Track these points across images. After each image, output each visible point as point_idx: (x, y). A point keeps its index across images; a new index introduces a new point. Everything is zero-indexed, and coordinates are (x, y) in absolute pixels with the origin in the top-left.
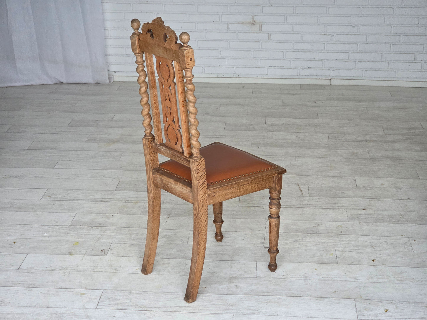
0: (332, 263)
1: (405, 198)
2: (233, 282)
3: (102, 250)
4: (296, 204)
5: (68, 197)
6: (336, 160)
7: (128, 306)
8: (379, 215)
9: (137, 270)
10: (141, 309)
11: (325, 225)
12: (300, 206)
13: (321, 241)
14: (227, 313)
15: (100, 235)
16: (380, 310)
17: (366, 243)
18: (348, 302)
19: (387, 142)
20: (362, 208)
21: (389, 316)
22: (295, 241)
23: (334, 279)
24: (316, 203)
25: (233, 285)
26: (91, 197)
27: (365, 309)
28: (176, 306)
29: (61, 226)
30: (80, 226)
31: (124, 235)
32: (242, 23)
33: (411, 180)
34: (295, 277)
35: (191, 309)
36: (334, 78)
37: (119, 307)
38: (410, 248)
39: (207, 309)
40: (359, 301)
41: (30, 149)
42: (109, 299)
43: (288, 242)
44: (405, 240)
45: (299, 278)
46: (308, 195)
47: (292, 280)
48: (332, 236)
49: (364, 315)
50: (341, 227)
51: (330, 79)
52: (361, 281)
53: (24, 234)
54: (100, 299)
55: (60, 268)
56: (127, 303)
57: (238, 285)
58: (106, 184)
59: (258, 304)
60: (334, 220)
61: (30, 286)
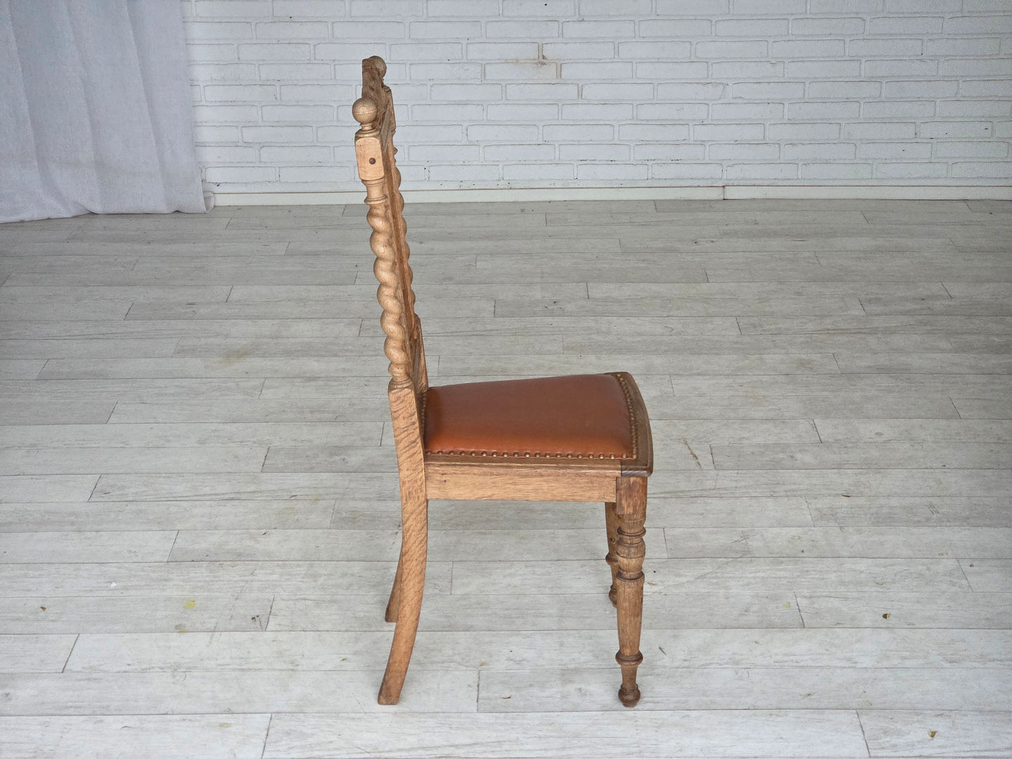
0: (791, 626)
1: (935, 465)
2: (571, 681)
3: (253, 618)
4: (687, 489)
5: (152, 492)
6: (765, 379)
7: (337, 749)
8: (881, 507)
9: (342, 662)
10: (367, 755)
11: (762, 536)
12: (698, 493)
13: (758, 574)
15: (242, 581)
16: (918, 733)
17: (863, 575)
18: (843, 716)
19: (874, 331)
20: (844, 492)
21: (940, 747)
22: (698, 578)
23: (801, 664)
24: (734, 484)
25: (571, 688)
26: (207, 490)
27: (885, 733)
28: (446, 743)
29: (147, 565)
30: (193, 561)
31: (299, 580)
32: (515, 61)
33: (943, 423)
34: (711, 664)
35: (483, 749)
36: (730, 183)
38: (964, 582)
39: (521, 747)
40: (867, 714)
41: (43, 379)
42: (288, 733)
43: (684, 580)
44: (950, 564)
45: (720, 665)
46: (712, 467)
47: (706, 671)
48: (782, 563)
49: (883, 745)
50: (799, 541)
51: (724, 187)
52: (864, 665)
53: (62, 587)
54: (267, 735)
55: (163, 666)
57: (583, 686)
58: (236, 457)
59: (636, 732)
60: (782, 524)
61: (99, 712)
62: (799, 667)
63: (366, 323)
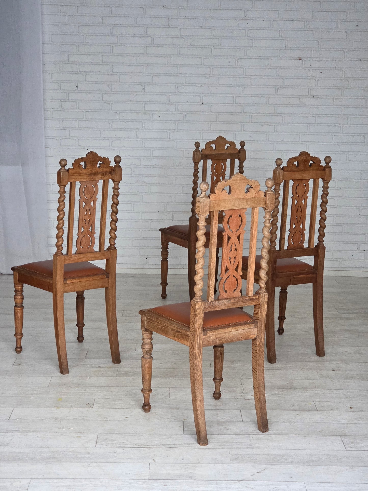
0: (312, 410)
2: (222, 425)
3: (87, 404)
5: (39, 364)
7: (126, 445)
8: (348, 374)
9: (126, 418)
10: (139, 447)
11: (298, 382)
12: (270, 368)
13: (298, 394)
14: (223, 448)
15: (81, 393)
17: (341, 395)
18: (334, 438)
19: (342, 319)
20: (331, 369)
22: (272, 395)
23: (317, 422)
24: (286, 366)
25: (222, 427)
27: (352, 443)
28: (172, 444)
29: (40, 387)
30: (59, 386)
31: (105, 392)
34: (279, 421)
37: (118, 446)
40: (345, 437)
42: (105, 440)
45: (284, 421)
47: (277, 423)
48: (307, 390)
49: (352, 447)
50: (314, 384)
52: (343, 423)
53: (5, 393)
54: (97, 440)
55: (51, 418)
56: (124, 442)
57: (227, 427)
59: (250, 441)
60: (306, 379)
61: (25, 432)
62: (316, 422)
63: (125, 312)
